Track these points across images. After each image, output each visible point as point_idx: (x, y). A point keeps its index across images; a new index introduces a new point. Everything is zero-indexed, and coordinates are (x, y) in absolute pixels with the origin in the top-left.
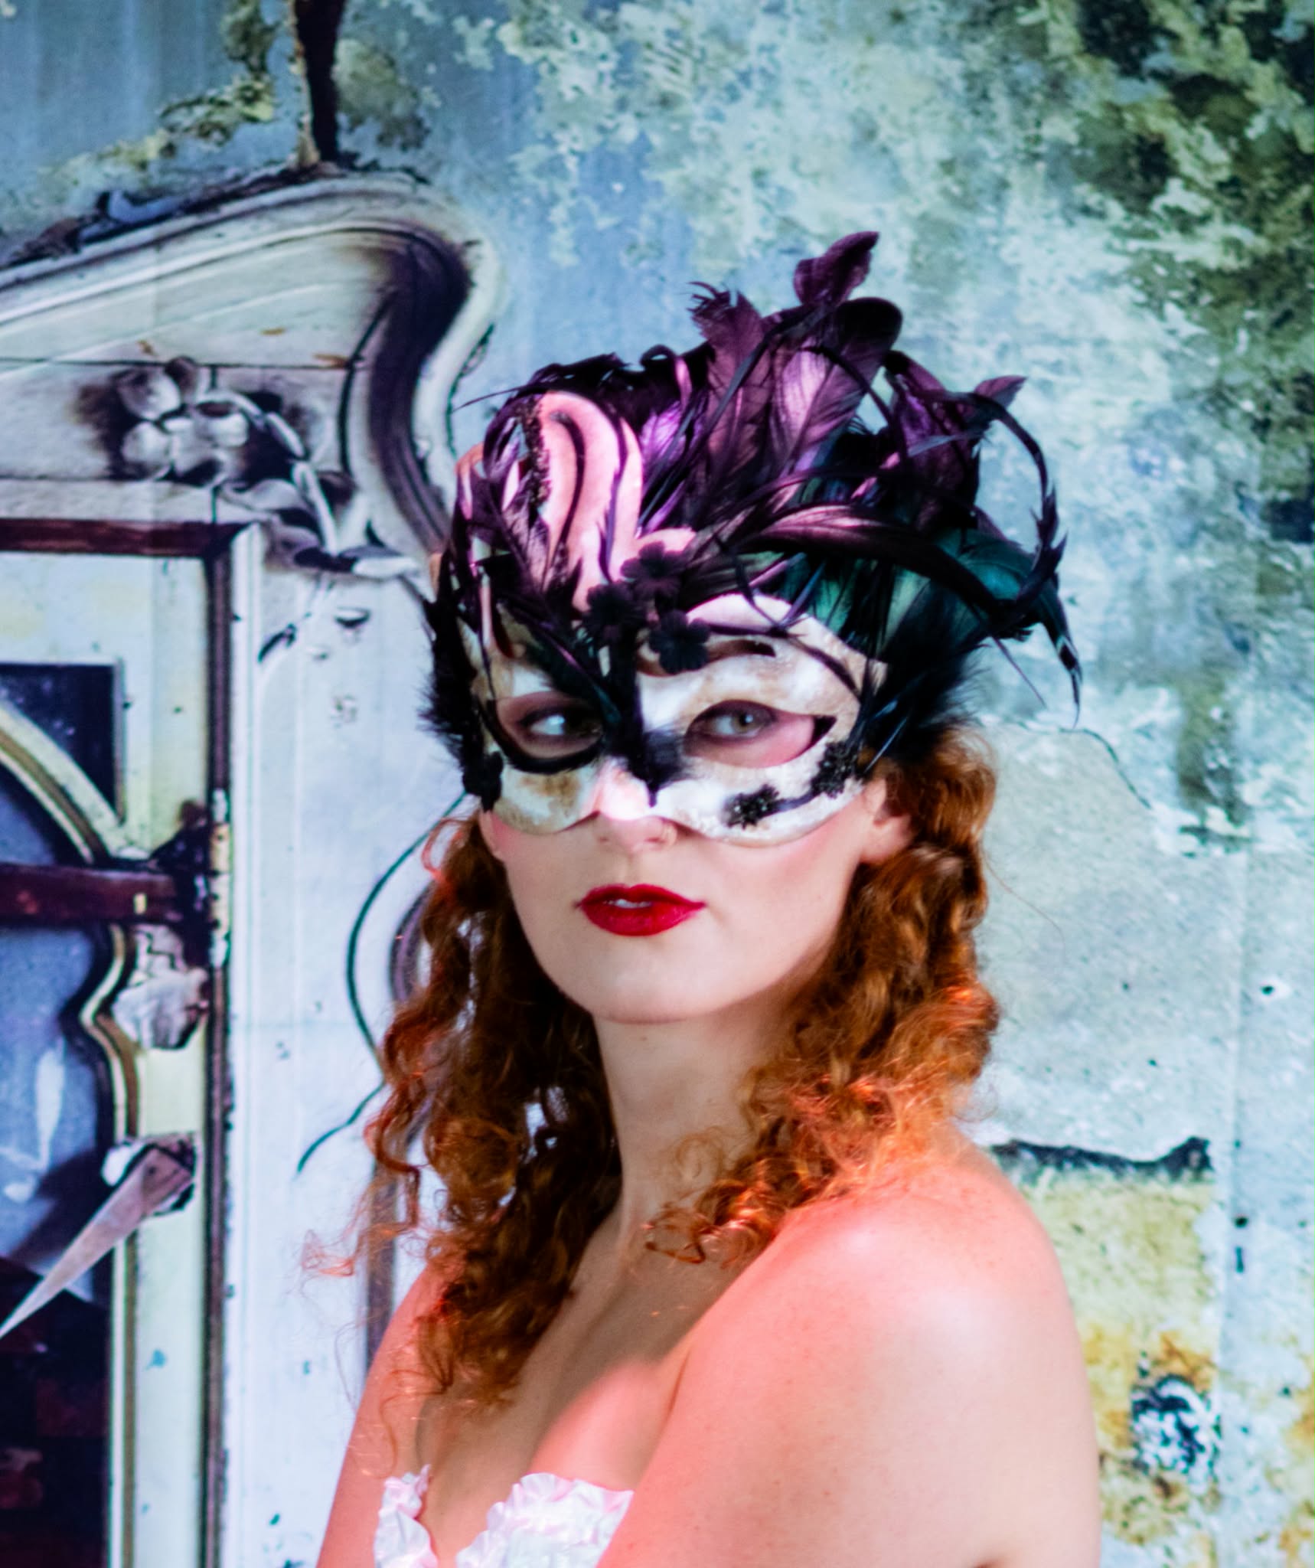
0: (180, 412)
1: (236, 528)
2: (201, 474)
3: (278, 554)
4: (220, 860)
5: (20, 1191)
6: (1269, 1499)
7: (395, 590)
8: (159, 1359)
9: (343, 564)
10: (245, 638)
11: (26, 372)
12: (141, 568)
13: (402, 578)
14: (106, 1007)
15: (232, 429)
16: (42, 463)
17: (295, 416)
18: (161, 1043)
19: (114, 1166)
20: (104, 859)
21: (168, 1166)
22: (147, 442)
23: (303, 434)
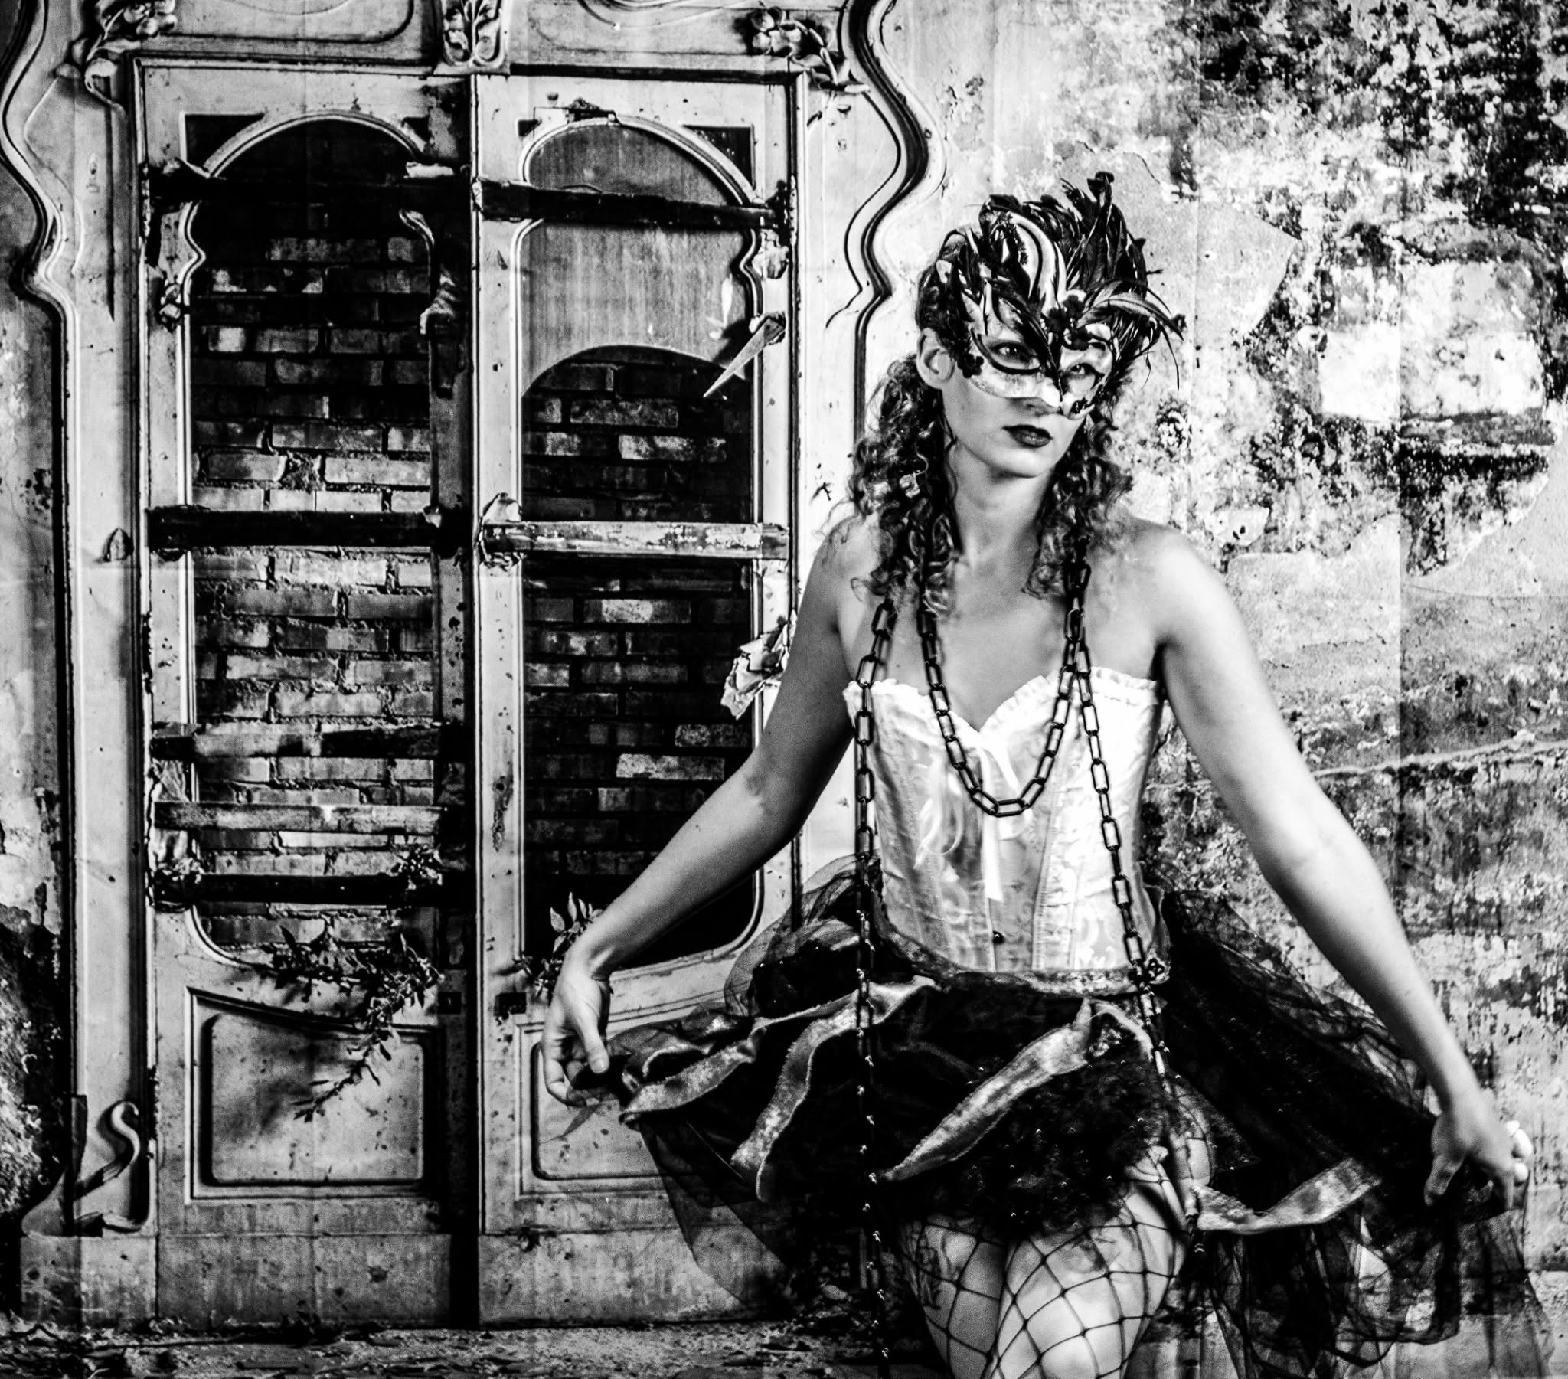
0: (776, 28)
1: (798, 74)
2: (784, 52)
3: (814, 84)
4: (794, 204)
5: (716, 335)
6: (1210, 457)
7: (862, 98)
8: (772, 402)
9: (840, 88)
10: (802, 117)
11: (714, 13)
12: (761, 90)
13: (864, 94)
14: (749, 263)
15: (795, 35)
16: (721, 49)
17: (822, 30)
18: (771, 276)
19: (753, 325)
20: (747, 203)
21: (774, 325)
22: (762, 41)
23: (824, 37)
